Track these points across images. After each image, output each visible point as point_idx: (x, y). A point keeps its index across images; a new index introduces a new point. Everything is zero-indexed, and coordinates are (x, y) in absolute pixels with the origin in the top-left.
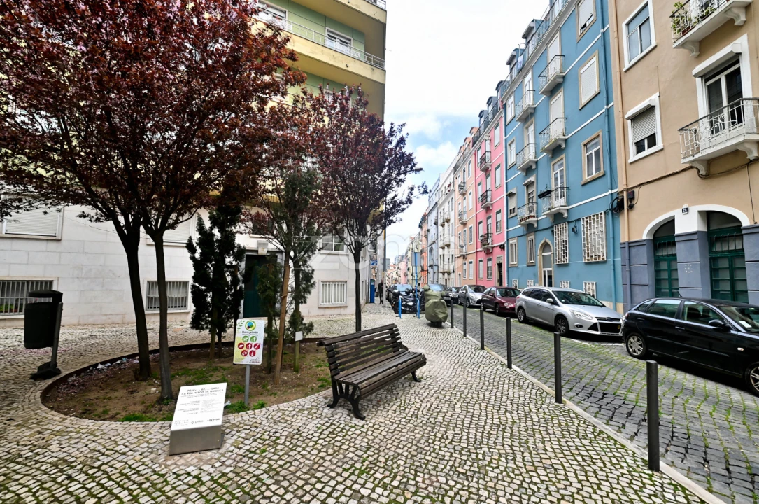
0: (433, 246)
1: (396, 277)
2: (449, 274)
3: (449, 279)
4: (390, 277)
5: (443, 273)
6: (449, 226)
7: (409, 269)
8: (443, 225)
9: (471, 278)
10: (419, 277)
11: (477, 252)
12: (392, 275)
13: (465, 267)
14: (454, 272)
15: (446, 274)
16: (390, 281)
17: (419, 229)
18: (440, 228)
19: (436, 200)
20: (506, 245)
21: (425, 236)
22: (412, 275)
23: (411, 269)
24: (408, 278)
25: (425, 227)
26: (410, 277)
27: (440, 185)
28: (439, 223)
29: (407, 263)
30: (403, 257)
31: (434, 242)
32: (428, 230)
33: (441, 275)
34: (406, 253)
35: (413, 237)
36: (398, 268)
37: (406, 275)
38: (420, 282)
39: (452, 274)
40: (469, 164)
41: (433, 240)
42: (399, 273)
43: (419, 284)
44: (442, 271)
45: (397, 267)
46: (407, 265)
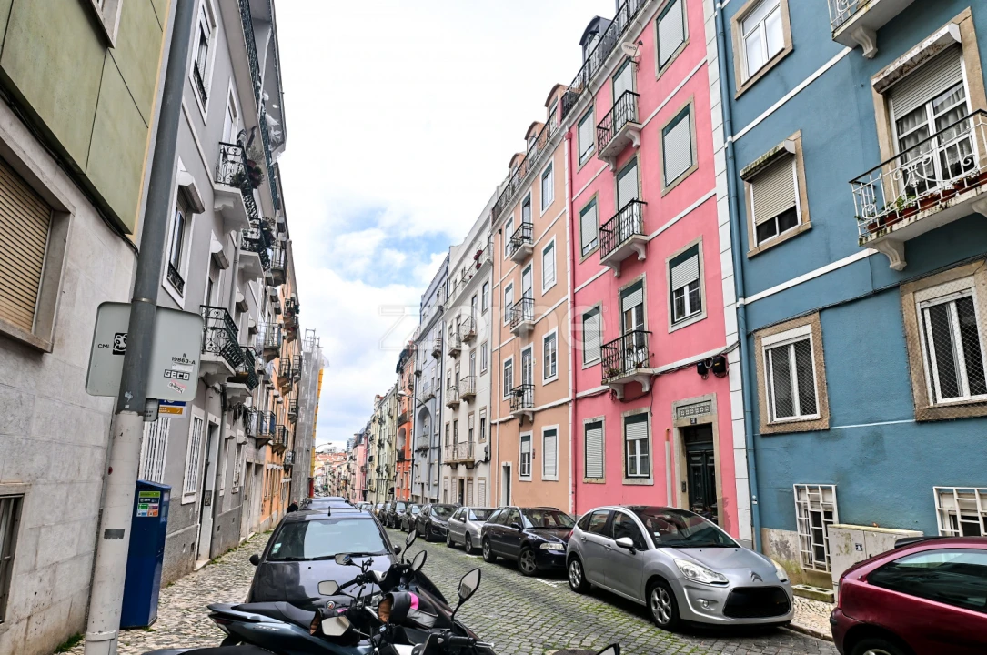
0: (428, 405)
1: (347, 474)
2: (471, 466)
3: (470, 480)
4: (336, 474)
5: (454, 466)
6: (473, 352)
7: (371, 459)
8: (455, 354)
9: (548, 477)
10: (393, 474)
11: (576, 400)
12: (339, 470)
13: (526, 447)
14: (486, 461)
15: (462, 469)
16: (336, 481)
17: (397, 376)
18: (449, 361)
19: (441, 301)
20: (733, 358)
21: (411, 388)
22: (378, 470)
23: (376, 459)
24: (368, 476)
25: (410, 370)
26: (374, 475)
27: (450, 271)
28: (446, 351)
29: (368, 446)
30: (361, 436)
31: (432, 396)
32: (418, 374)
33: (446, 470)
34: (368, 428)
35: (382, 395)
36: (351, 458)
37: (364, 471)
38: (395, 485)
39: (481, 466)
40: (545, 177)
41: (428, 393)
42: (351, 466)
43: (392, 490)
44: (450, 460)
45: (348, 457)
46: (367, 452)
